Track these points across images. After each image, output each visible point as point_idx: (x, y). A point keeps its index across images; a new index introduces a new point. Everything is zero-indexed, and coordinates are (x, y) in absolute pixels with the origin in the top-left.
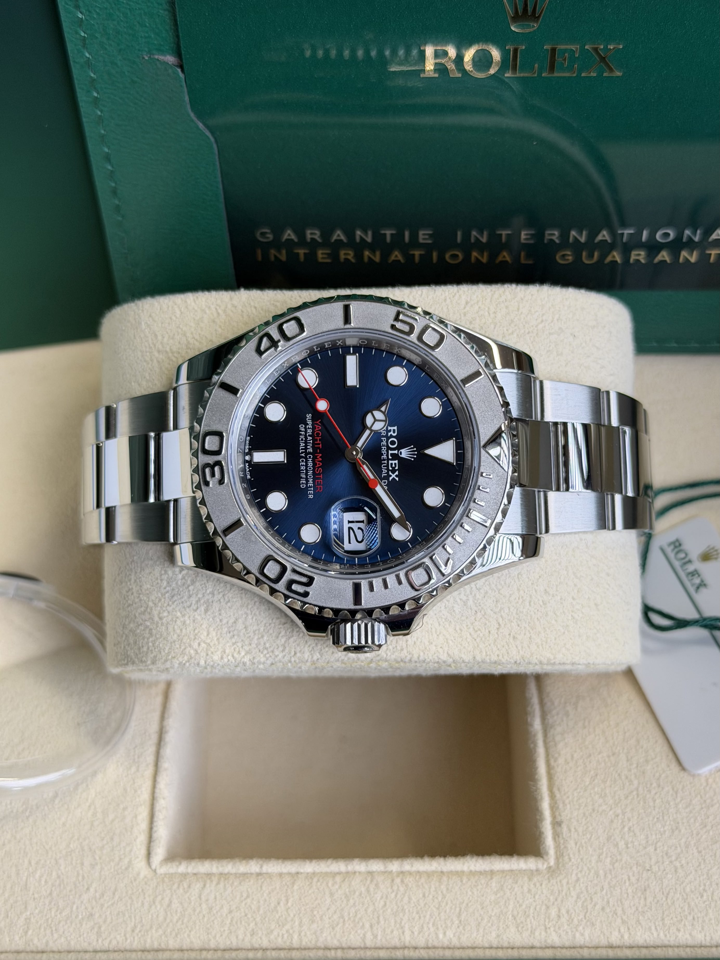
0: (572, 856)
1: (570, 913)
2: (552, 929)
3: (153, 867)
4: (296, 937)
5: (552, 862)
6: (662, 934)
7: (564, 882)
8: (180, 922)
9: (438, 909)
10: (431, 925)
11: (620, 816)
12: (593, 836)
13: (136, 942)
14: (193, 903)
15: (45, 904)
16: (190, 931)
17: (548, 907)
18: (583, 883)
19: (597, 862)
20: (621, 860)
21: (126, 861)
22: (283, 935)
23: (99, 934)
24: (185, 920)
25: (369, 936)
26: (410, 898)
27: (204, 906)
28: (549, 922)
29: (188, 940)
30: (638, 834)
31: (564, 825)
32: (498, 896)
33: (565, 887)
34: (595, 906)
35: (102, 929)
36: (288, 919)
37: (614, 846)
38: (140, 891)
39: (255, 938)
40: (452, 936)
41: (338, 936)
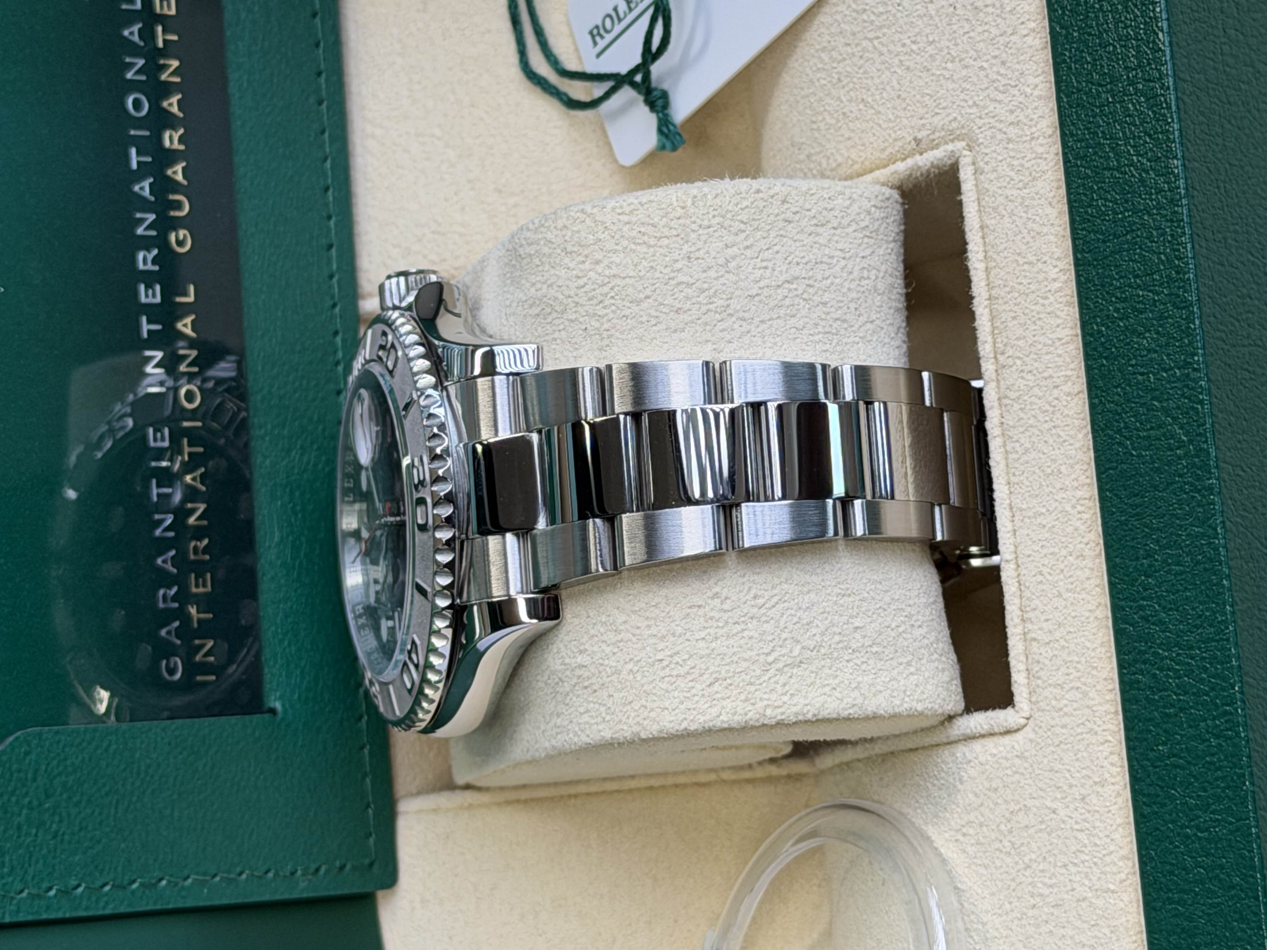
0: (950, 118)
1: (1013, 108)
2: (1034, 129)
3: (1023, 721)
4: (1079, 494)
5: (964, 144)
7: (980, 122)
8: (1079, 666)
9: (1027, 295)
10: (1046, 302)
11: (902, 58)
12: (927, 91)
13: (1110, 726)
14: (1056, 652)
15: (1079, 872)
17: (1009, 141)
18: (978, 96)
19: (953, 81)
20: (948, 47)
21: (1017, 761)
22: (1079, 512)
23: (1102, 783)
24: (1076, 659)
25: (1066, 388)
26: (1018, 339)
27: (1058, 635)
28: (1026, 136)
29: (1098, 650)
30: (917, 30)
31: (919, 136)
32: (1004, 212)
33: (986, 121)
34: (1001, 75)
35: (1097, 780)
36: (1060, 509)
37: (934, 60)
38: (1049, 733)
39: (1087, 552)
40: (1057, 270)
41: (1072, 433)
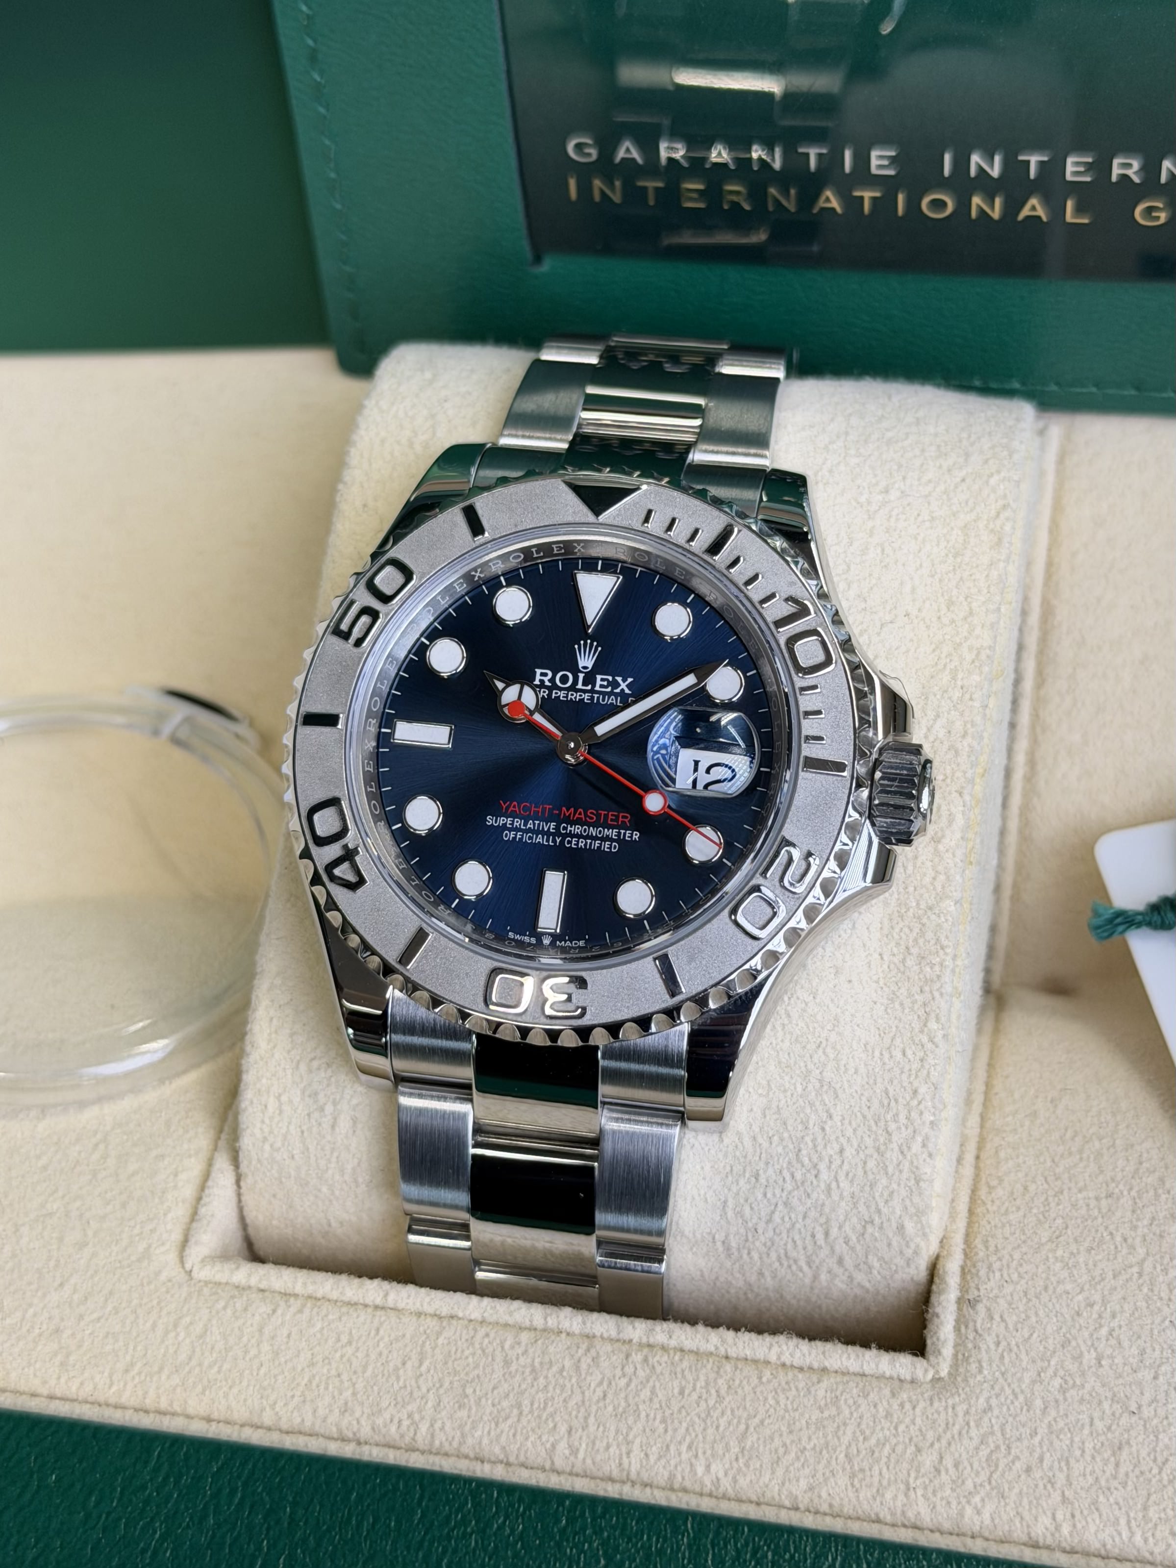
0: (985, 1364)
1: (961, 1468)
2: (920, 1492)
3: (188, 1266)
4: (424, 1428)
5: (944, 1372)
6: (1138, 1539)
7: (961, 1409)
8: (216, 1369)
9: (704, 1420)
10: (684, 1448)
11: (1096, 1308)
12: (1035, 1335)
14: (245, 1339)
16: (230, 1388)
17: (919, 1450)
18: (998, 1417)
19: (1034, 1382)
20: (1083, 1386)
21: (141, 1247)
22: (400, 1421)
24: (226, 1366)
25: (562, 1448)
26: (653, 1392)
27: (266, 1347)
28: (916, 1478)
29: (224, 1403)
30: (1126, 1344)
31: (980, 1307)
32: (826, 1414)
33: (960, 1419)
34: (1013, 1462)
35: (72, 1359)
36: (416, 1394)
37: (1074, 1358)
38: (155, 1302)
39: (347, 1418)
40: (721, 1474)
41: (503, 1439)
